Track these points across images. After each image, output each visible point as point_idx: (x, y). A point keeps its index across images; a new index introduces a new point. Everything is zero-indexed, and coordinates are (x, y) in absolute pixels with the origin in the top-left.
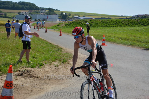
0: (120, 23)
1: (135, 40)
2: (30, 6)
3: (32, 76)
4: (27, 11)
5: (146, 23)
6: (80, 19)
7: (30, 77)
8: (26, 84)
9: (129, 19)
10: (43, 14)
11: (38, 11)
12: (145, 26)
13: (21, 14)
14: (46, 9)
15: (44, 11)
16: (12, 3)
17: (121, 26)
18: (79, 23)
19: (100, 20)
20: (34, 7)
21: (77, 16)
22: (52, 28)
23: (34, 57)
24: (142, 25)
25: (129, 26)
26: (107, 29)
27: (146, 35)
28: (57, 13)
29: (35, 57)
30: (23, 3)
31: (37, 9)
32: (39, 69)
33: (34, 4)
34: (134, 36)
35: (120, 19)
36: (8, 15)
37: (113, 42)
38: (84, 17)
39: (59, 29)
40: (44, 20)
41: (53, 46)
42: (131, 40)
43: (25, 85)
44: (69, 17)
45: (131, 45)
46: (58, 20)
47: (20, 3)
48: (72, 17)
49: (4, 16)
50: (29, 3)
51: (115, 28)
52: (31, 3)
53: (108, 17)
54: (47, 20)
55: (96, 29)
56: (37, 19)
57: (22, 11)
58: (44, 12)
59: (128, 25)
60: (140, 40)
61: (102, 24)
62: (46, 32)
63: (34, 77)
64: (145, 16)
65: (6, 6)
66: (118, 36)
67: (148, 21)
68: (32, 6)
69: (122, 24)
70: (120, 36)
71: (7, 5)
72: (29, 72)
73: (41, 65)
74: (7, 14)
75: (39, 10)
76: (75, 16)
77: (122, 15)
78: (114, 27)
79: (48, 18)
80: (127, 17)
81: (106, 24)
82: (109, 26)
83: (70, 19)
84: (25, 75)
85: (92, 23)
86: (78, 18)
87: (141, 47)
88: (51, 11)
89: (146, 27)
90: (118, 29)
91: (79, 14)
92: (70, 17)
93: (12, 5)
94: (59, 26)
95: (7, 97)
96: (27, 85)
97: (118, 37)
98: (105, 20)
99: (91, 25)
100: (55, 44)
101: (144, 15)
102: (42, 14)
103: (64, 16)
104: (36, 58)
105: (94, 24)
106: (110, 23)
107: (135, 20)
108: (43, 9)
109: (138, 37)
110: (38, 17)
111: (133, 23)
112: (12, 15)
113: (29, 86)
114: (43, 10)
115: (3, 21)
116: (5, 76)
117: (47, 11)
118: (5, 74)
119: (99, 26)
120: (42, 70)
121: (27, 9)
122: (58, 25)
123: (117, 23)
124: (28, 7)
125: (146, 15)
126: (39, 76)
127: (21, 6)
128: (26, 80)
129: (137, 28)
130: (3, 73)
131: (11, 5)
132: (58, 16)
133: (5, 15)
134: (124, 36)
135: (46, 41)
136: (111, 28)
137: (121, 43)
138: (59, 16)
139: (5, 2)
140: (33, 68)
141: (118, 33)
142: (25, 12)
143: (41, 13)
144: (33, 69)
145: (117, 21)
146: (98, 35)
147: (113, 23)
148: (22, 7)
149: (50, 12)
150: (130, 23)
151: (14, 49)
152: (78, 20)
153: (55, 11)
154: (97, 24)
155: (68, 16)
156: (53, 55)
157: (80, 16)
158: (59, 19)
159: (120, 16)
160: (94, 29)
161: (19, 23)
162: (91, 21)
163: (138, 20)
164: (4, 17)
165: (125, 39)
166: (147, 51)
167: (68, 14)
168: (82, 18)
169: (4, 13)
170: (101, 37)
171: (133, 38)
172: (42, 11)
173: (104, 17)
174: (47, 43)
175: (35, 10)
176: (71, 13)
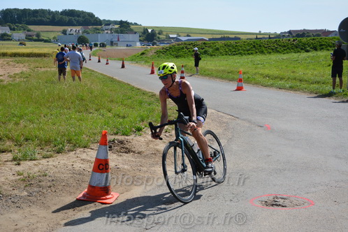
0: (260, 46)
1: (295, 79)
2: (83, 17)
3: (128, 151)
4: (78, 28)
5: (309, 46)
6: (181, 40)
7: (126, 152)
8: (123, 164)
9: (278, 39)
10: (109, 32)
11: (100, 27)
12: (308, 51)
13: (68, 33)
14: (115, 23)
15: (110, 27)
16: (49, 12)
17: (262, 52)
18: (183, 48)
19: (223, 42)
20: (92, 20)
21: (175, 36)
22: (132, 60)
23: (119, 116)
24: (302, 49)
25: (278, 52)
26: (237, 59)
27: (314, 69)
28: (135, 30)
29: (121, 115)
30: (71, 13)
31: (98, 22)
32: (138, 138)
33: (92, 14)
34: (293, 72)
35: (257, 38)
36: (44, 36)
37: (257, 84)
38: (188, 36)
39: (146, 62)
40: (112, 44)
41: (144, 93)
42: (289, 78)
43: (120, 166)
44: (159, 38)
45: (291, 88)
46: (138, 44)
47: (65, 13)
48: (165, 37)
49: (35, 37)
50: (83, 12)
51: (251, 56)
52: (85, 12)
53: (233, 36)
54: (117, 45)
55: (216, 58)
56: (99, 43)
57: (69, 28)
58: (111, 29)
59: (276, 51)
60: (306, 78)
61: (227, 50)
62: (123, 67)
63: (132, 151)
64: (304, 33)
65: (39, 18)
66: (261, 71)
67: (313, 42)
68: (87, 17)
69: (264, 49)
70: (266, 72)
71: (41, 16)
72: (121, 142)
73: (139, 130)
74: (42, 34)
75: (101, 25)
76: (171, 36)
77: (260, 32)
78: (248, 54)
79: (118, 40)
80: (269, 34)
81: (234, 50)
82: (240, 53)
83: (162, 41)
84: (116, 148)
85: (207, 49)
86: (177, 39)
87: (311, 93)
88: (124, 27)
89: (310, 54)
90: (259, 58)
91: (179, 31)
92: (161, 36)
93: (50, 17)
94: (144, 56)
95: (101, 188)
96: (126, 167)
97: (261, 75)
98: (232, 42)
99: (206, 52)
100: (148, 90)
101: (301, 31)
102: (107, 33)
103: (149, 36)
104: (124, 117)
105: (210, 50)
106: (241, 47)
107: (289, 40)
108: (108, 23)
109: (300, 72)
110: (101, 38)
111: (285, 46)
112: (51, 36)
113: (129, 168)
114: (109, 25)
115: (36, 47)
116: (80, 151)
117: (117, 26)
118: (79, 146)
119: (221, 53)
120: (143, 139)
121: (79, 24)
122: (143, 54)
123: (254, 46)
124: (81, 19)
125: (304, 30)
126: (140, 150)
127: (67, 18)
128: (120, 158)
129: (295, 55)
130: (75, 145)
131: (48, 16)
132: (137, 35)
133: (38, 35)
134: (274, 72)
135: (129, 85)
136: (244, 56)
137: (271, 86)
138: (140, 36)
139: (36, 12)
140: (127, 135)
141: (259, 66)
142: (74, 30)
143: (106, 31)
144: (127, 137)
145: (254, 42)
146: (223, 71)
147: (248, 48)
148: (70, 20)
149: (122, 28)
150: (280, 46)
151: (77, 102)
152: (180, 43)
153: (132, 27)
154: (218, 49)
155: (158, 35)
156: (153, 110)
157: (180, 34)
158: (140, 41)
159: (256, 34)
160: (212, 59)
161: (77, 52)
162: (204, 43)
163: (294, 40)
164: (35, 40)
165: (276, 78)
166: (324, 99)
167: (157, 32)
168: (184, 39)
169: (35, 33)
170: (231, 76)
171: (292, 74)
172: (107, 27)
173: (225, 36)
174: (133, 88)
175: (93, 24)
176: (162, 30)
